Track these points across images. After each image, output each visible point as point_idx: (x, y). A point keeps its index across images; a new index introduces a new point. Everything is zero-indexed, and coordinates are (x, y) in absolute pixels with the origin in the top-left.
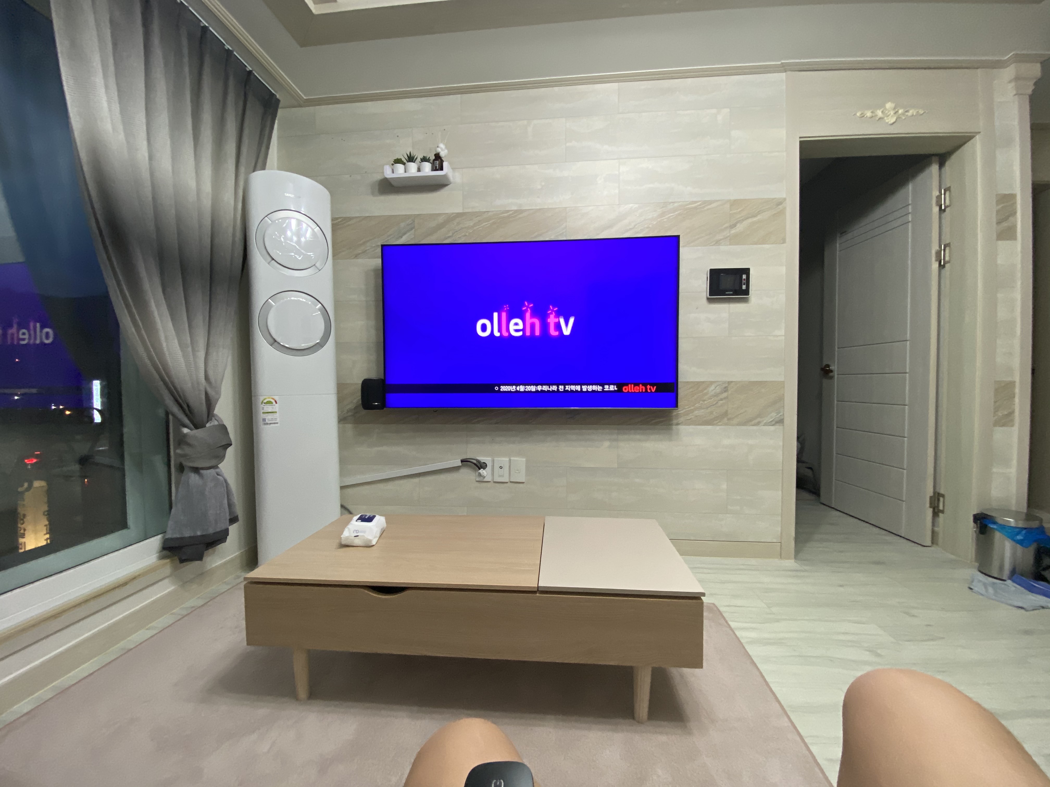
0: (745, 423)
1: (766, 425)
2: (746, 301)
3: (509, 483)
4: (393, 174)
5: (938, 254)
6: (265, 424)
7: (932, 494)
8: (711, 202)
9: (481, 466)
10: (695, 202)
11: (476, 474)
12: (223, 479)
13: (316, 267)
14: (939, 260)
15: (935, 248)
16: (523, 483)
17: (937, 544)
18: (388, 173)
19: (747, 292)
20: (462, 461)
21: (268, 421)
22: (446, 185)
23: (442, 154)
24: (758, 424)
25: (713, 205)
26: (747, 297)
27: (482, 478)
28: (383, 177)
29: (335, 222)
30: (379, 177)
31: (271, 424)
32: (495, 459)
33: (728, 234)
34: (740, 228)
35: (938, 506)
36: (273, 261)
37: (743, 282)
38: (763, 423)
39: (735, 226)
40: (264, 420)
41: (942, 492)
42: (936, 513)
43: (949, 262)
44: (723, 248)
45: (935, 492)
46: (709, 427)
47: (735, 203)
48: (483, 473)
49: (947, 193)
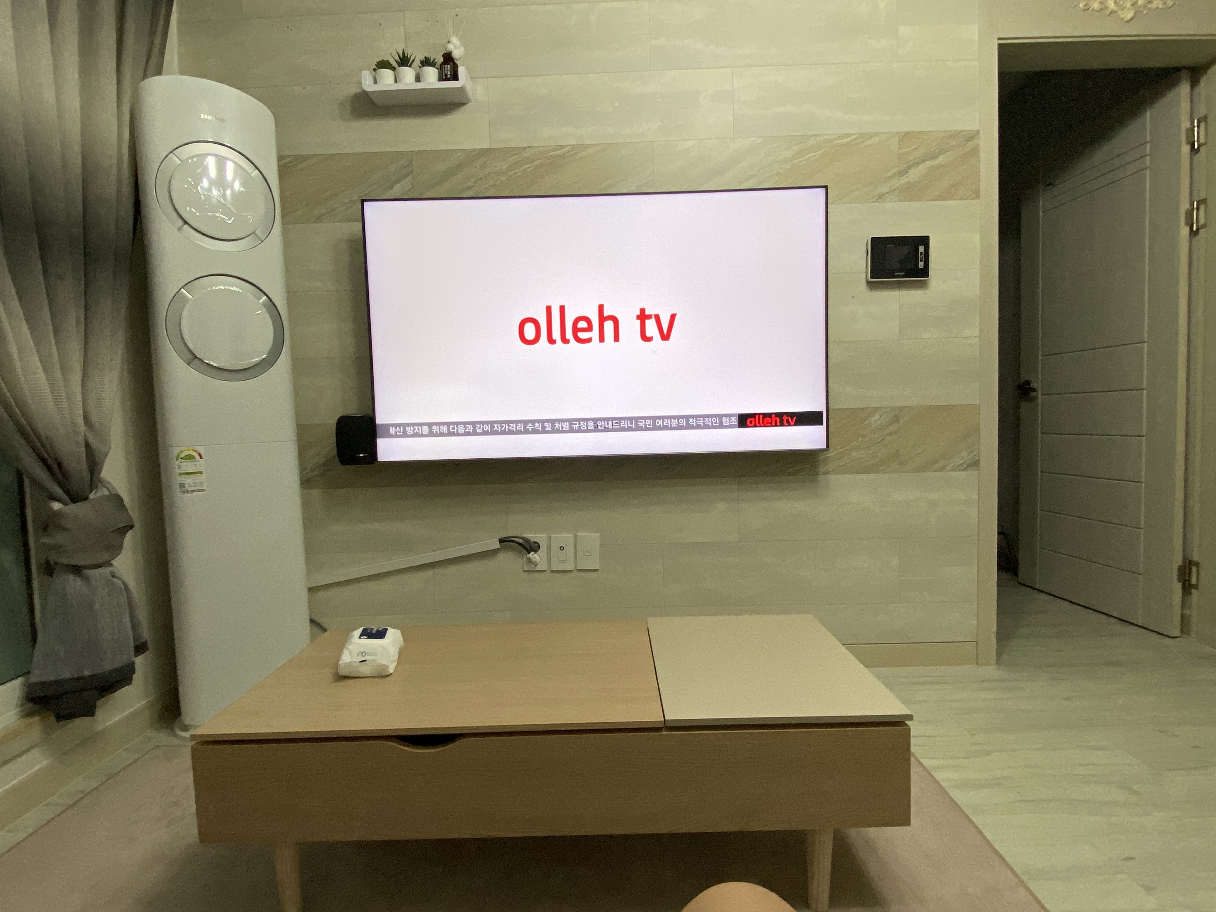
0: (922, 469)
1: (954, 469)
2: (923, 285)
3: (575, 572)
4: (376, 85)
5: (1189, 214)
6: (184, 492)
7: (1180, 562)
8: (871, 136)
9: (531, 547)
10: (848, 135)
11: (523, 560)
12: (120, 582)
13: (256, 234)
14: (1190, 223)
15: (1185, 206)
16: (596, 570)
17: (1189, 634)
18: (368, 85)
19: (925, 272)
20: (501, 541)
21: (189, 486)
22: (463, 104)
23: (457, 54)
24: (942, 469)
25: (876, 140)
26: (926, 280)
27: (533, 566)
28: (359, 91)
29: (283, 162)
30: (353, 90)
31: (193, 491)
32: (552, 535)
33: (897, 185)
34: (914, 175)
35: (1189, 580)
36: (186, 226)
37: (920, 257)
38: (949, 468)
39: (907, 172)
40: (182, 485)
41: (1195, 558)
42: (1187, 588)
43: (1204, 226)
44: (889, 205)
45: (1184, 560)
46: (872, 476)
47: (905, 137)
48: (535, 558)
49: (1202, 125)
